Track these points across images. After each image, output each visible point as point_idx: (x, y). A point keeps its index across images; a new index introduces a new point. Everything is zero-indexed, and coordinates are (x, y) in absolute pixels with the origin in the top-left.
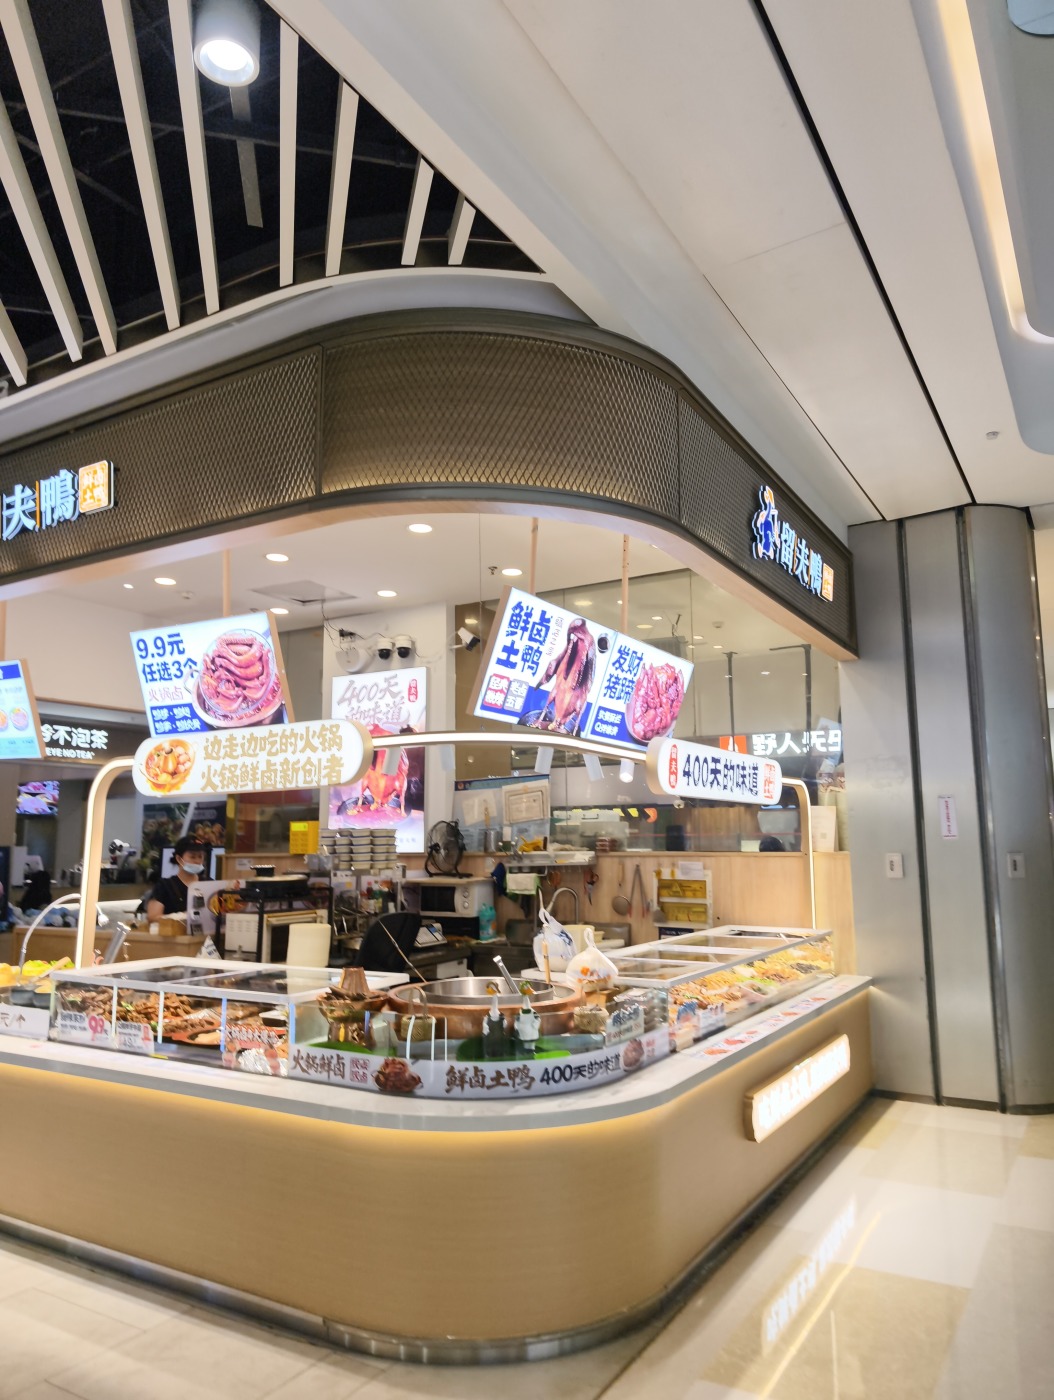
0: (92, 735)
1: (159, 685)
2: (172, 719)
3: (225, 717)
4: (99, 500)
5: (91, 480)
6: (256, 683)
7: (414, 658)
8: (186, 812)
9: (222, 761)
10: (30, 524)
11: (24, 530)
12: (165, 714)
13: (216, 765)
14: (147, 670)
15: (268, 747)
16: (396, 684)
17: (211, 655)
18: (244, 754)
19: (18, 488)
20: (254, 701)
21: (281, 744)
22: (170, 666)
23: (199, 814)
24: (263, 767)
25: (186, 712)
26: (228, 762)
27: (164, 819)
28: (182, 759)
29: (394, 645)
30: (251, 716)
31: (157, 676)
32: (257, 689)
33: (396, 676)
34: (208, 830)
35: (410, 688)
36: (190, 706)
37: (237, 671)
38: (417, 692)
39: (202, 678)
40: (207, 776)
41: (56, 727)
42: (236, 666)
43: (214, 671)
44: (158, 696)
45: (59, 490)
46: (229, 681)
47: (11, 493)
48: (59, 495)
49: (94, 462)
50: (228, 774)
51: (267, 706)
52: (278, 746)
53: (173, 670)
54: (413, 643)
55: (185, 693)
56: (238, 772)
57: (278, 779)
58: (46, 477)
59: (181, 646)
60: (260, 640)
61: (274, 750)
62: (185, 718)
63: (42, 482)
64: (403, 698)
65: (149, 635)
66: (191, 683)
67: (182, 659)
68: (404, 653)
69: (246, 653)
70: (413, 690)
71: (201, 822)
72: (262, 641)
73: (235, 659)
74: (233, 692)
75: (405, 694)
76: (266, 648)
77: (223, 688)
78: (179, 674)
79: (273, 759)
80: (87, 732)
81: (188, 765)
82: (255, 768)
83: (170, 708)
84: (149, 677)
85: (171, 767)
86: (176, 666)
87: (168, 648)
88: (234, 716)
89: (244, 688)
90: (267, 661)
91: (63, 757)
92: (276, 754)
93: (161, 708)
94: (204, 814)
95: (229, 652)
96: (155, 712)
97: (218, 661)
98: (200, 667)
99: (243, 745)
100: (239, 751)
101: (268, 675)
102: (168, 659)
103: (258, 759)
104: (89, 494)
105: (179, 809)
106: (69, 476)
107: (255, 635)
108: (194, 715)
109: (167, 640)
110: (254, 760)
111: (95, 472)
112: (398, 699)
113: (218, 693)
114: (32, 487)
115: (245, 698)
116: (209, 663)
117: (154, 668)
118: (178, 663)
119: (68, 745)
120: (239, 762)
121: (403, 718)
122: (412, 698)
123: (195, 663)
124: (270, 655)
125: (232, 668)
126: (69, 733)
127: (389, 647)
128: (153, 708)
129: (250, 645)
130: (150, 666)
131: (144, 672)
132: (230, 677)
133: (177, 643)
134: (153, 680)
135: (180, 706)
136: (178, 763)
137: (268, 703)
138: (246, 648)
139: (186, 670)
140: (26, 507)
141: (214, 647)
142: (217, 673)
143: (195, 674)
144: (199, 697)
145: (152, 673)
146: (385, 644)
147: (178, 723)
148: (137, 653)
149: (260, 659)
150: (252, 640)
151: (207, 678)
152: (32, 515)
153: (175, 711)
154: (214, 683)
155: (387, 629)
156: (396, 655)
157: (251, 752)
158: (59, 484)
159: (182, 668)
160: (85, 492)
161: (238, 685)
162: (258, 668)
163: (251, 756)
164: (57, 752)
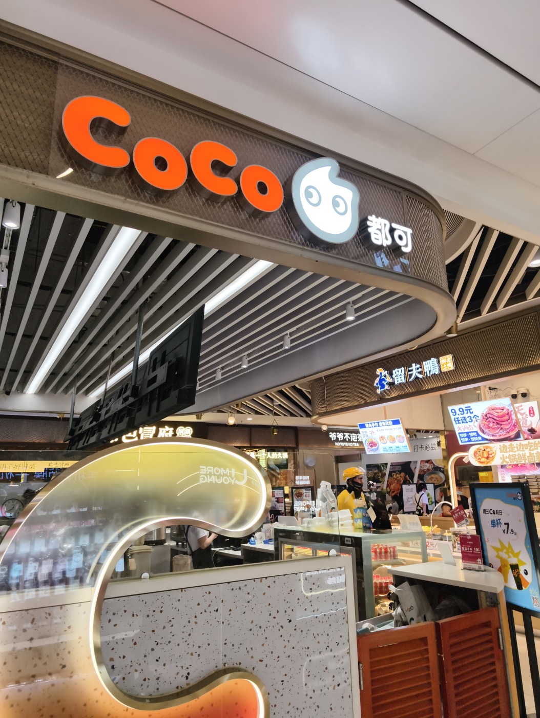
0: (357, 436)
1: (461, 425)
2: (468, 437)
3: (493, 435)
4: (450, 368)
5: (445, 361)
6: (507, 423)
7: (529, 397)
8: (386, 467)
9: (508, 453)
10: (420, 376)
11: (417, 378)
12: (465, 435)
13: (506, 455)
14: (456, 420)
15: (529, 448)
16: (522, 409)
17: (485, 413)
18: (518, 450)
19: (414, 365)
20: (506, 429)
21: (534, 446)
22: (467, 418)
23: (393, 468)
24: (528, 454)
25: (475, 434)
26: (511, 453)
27: (377, 471)
28: (490, 453)
29: (518, 392)
30: (505, 435)
31: (461, 422)
32: (506, 425)
33: (521, 406)
34: (398, 475)
35: (530, 411)
36: (477, 432)
37: (497, 419)
38: (534, 412)
39: (482, 422)
40: (503, 458)
41: (345, 434)
42: (496, 417)
43: (487, 419)
44: (462, 429)
45: (431, 365)
46: (494, 423)
47: (411, 366)
48: (432, 367)
49: (446, 355)
50: (512, 458)
51: (512, 431)
52: (533, 447)
53: (468, 419)
54: (528, 390)
55: (474, 427)
56: (517, 457)
57: (536, 459)
58: (426, 360)
59: (471, 411)
60: (507, 407)
61: (532, 449)
62: (474, 436)
63: (424, 363)
64: (526, 415)
65: (456, 407)
66: (477, 424)
67: (472, 415)
68: (524, 395)
69: (501, 412)
70: (532, 412)
71: (395, 472)
72: (508, 408)
73: (496, 414)
74: (496, 426)
75: (528, 413)
76: (510, 410)
77: (491, 425)
78: (471, 420)
79: (532, 452)
80: (356, 435)
81: (493, 455)
82: (524, 455)
83: (467, 433)
84: (457, 422)
85: (486, 455)
86: (469, 418)
87: (465, 412)
88: (497, 435)
89: (501, 425)
90: (511, 415)
91: (348, 446)
92: (533, 450)
93: (463, 433)
94: (395, 468)
95: (492, 412)
96: (460, 435)
97: (488, 415)
98: (480, 418)
99: (517, 447)
100: (516, 449)
101: (512, 420)
102: (465, 415)
103: (525, 452)
104: (445, 366)
105: (383, 466)
106: (435, 360)
107: (504, 406)
108: (478, 435)
109: (464, 409)
110: (524, 453)
111: (447, 358)
112: (524, 416)
113: (489, 427)
114: (420, 364)
115: (502, 428)
116: (484, 416)
117: (459, 419)
118: (470, 417)
119: (349, 441)
120: (517, 453)
121: (528, 424)
122: (531, 415)
123: (478, 417)
124: (512, 413)
125: (495, 418)
126: (349, 436)
127: (516, 393)
128: (459, 433)
129: (503, 409)
130: (458, 418)
131: (455, 420)
132: (494, 421)
133: (469, 410)
134: (459, 423)
135: (472, 432)
136: (489, 454)
137: (512, 430)
138: (501, 410)
139: (474, 419)
140: (418, 371)
141: (486, 410)
142: (488, 420)
143: (478, 420)
144: (480, 428)
145: (458, 421)
146: (514, 392)
147: (471, 438)
148: (451, 414)
149: (508, 414)
150: (503, 407)
151: (484, 422)
152: (420, 373)
153: (470, 434)
154: (487, 423)
155: (513, 385)
156: (519, 396)
157: (521, 449)
158: (431, 363)
159: (472, 419)
160: (443, 365)
161: (498, 424)
162: (507, 417)
163: (521, 451)
164: (346, 444)
